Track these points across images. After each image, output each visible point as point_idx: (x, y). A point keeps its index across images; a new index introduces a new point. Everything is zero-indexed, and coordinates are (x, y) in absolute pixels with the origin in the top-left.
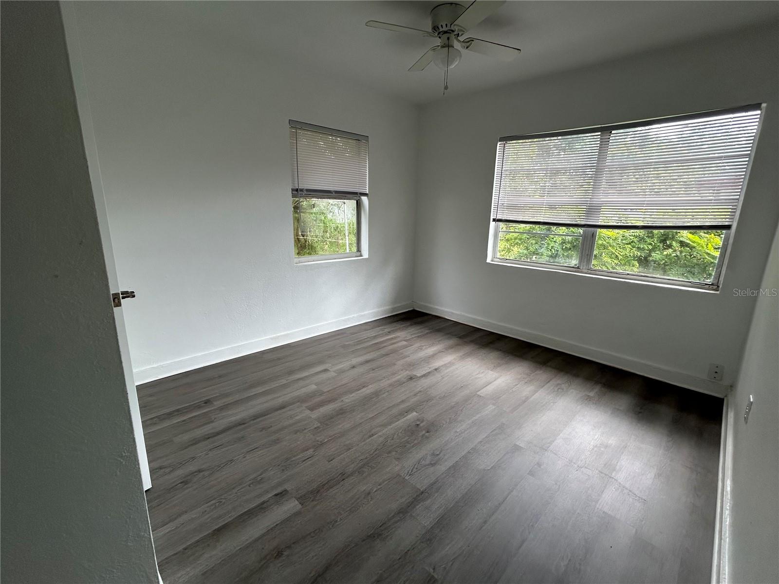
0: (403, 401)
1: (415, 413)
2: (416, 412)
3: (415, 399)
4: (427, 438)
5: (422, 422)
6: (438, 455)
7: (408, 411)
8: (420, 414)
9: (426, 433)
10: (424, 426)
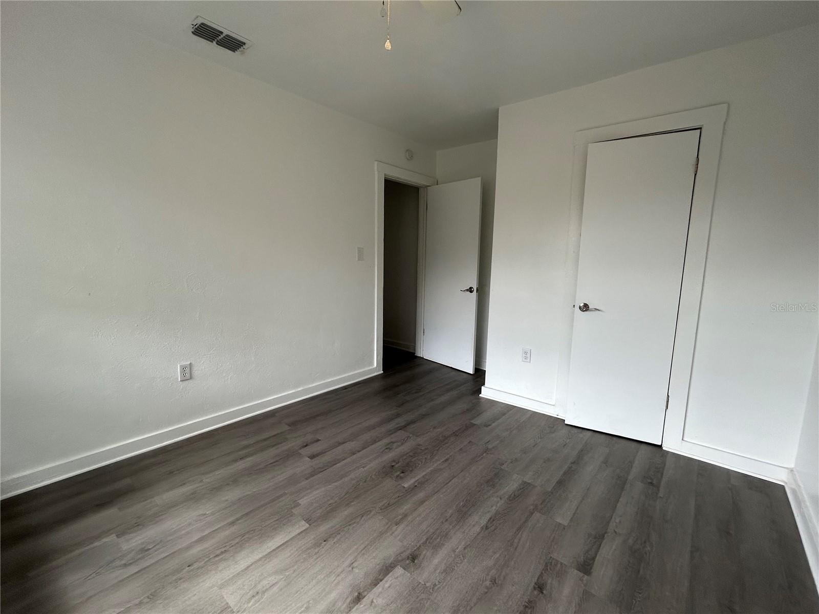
0: (422, 502)
1: (406, 486)
2: (404, 487)
3: (406, 507)
4: (394, 461)
5: (397, 476)
6: (387, 449)
7: (414, 488)
8: (399, 484)
9: (395, 465)
10: (396, 472)
